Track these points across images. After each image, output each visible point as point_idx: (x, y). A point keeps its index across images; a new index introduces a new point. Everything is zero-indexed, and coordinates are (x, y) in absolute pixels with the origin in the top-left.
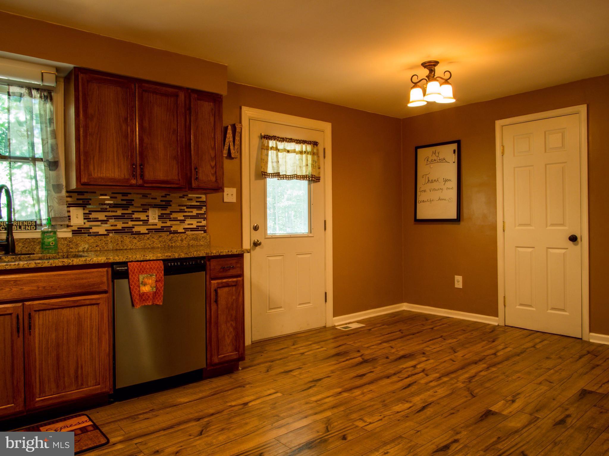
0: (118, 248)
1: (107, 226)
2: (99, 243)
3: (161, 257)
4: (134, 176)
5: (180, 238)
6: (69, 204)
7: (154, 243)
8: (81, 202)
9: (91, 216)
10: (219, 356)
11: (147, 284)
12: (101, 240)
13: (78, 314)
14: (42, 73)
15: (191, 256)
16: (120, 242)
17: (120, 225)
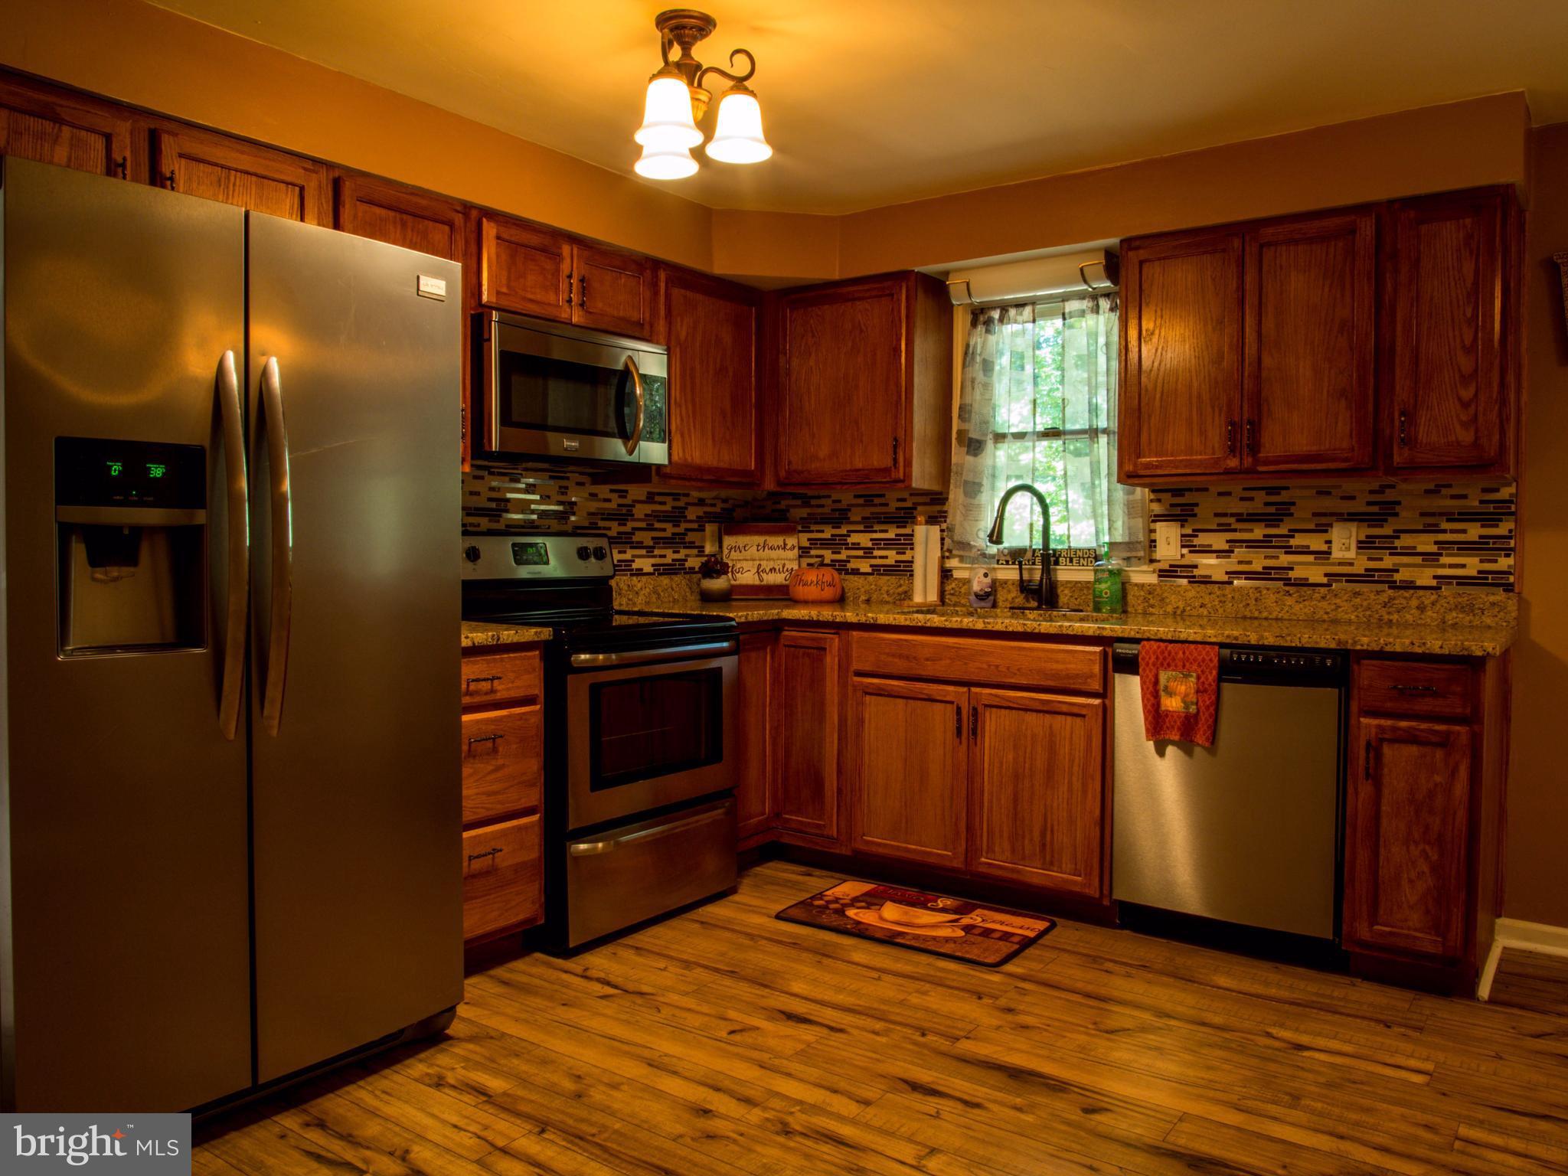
0: (1248, 614)
1: (1231, 563)
2: (1206, 600)
3: (1215, 636)
4: (1232, 450)
5: (1414, 603)
6: (1155, 516)
7: (1340, 610)
8: (1177, 510)
9: (1196, 541)
10: (1376, 927)
11: (1175, 694)
12: (1210, 594)
13: (1051, 727)
14: (1082, 270)
15: (1294, 645)
16: (1254, 602)
17: (1259, 561)
